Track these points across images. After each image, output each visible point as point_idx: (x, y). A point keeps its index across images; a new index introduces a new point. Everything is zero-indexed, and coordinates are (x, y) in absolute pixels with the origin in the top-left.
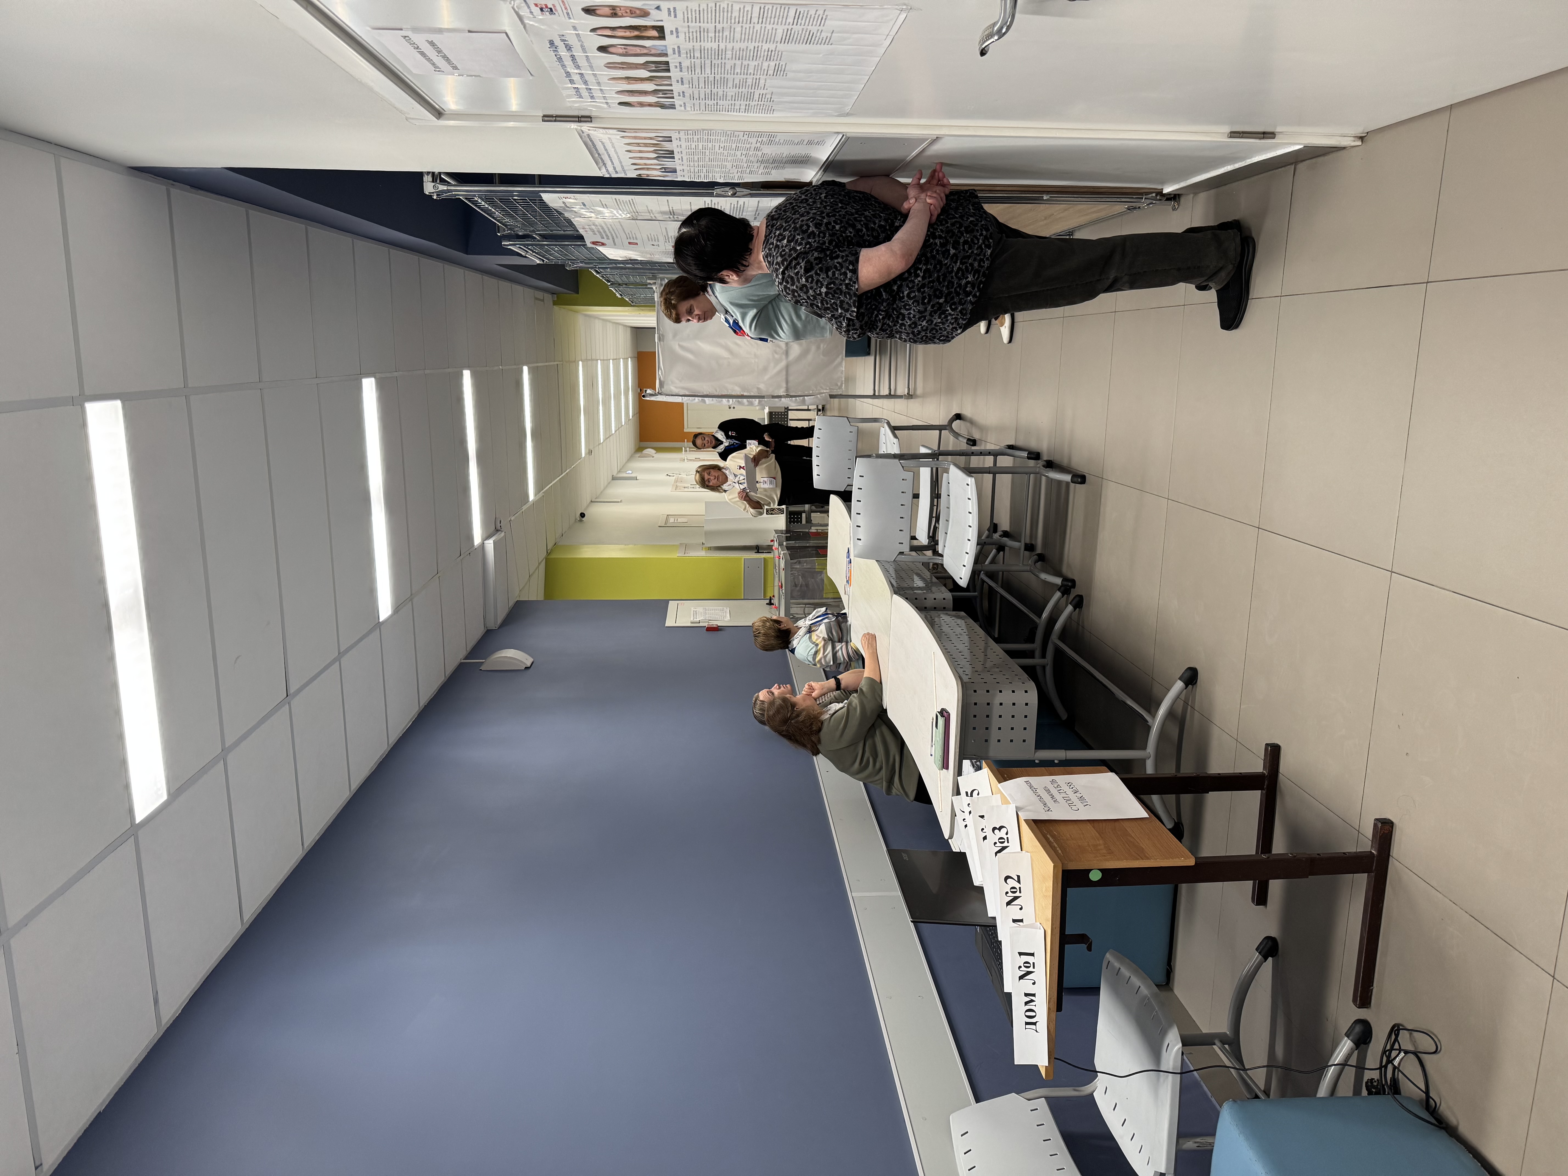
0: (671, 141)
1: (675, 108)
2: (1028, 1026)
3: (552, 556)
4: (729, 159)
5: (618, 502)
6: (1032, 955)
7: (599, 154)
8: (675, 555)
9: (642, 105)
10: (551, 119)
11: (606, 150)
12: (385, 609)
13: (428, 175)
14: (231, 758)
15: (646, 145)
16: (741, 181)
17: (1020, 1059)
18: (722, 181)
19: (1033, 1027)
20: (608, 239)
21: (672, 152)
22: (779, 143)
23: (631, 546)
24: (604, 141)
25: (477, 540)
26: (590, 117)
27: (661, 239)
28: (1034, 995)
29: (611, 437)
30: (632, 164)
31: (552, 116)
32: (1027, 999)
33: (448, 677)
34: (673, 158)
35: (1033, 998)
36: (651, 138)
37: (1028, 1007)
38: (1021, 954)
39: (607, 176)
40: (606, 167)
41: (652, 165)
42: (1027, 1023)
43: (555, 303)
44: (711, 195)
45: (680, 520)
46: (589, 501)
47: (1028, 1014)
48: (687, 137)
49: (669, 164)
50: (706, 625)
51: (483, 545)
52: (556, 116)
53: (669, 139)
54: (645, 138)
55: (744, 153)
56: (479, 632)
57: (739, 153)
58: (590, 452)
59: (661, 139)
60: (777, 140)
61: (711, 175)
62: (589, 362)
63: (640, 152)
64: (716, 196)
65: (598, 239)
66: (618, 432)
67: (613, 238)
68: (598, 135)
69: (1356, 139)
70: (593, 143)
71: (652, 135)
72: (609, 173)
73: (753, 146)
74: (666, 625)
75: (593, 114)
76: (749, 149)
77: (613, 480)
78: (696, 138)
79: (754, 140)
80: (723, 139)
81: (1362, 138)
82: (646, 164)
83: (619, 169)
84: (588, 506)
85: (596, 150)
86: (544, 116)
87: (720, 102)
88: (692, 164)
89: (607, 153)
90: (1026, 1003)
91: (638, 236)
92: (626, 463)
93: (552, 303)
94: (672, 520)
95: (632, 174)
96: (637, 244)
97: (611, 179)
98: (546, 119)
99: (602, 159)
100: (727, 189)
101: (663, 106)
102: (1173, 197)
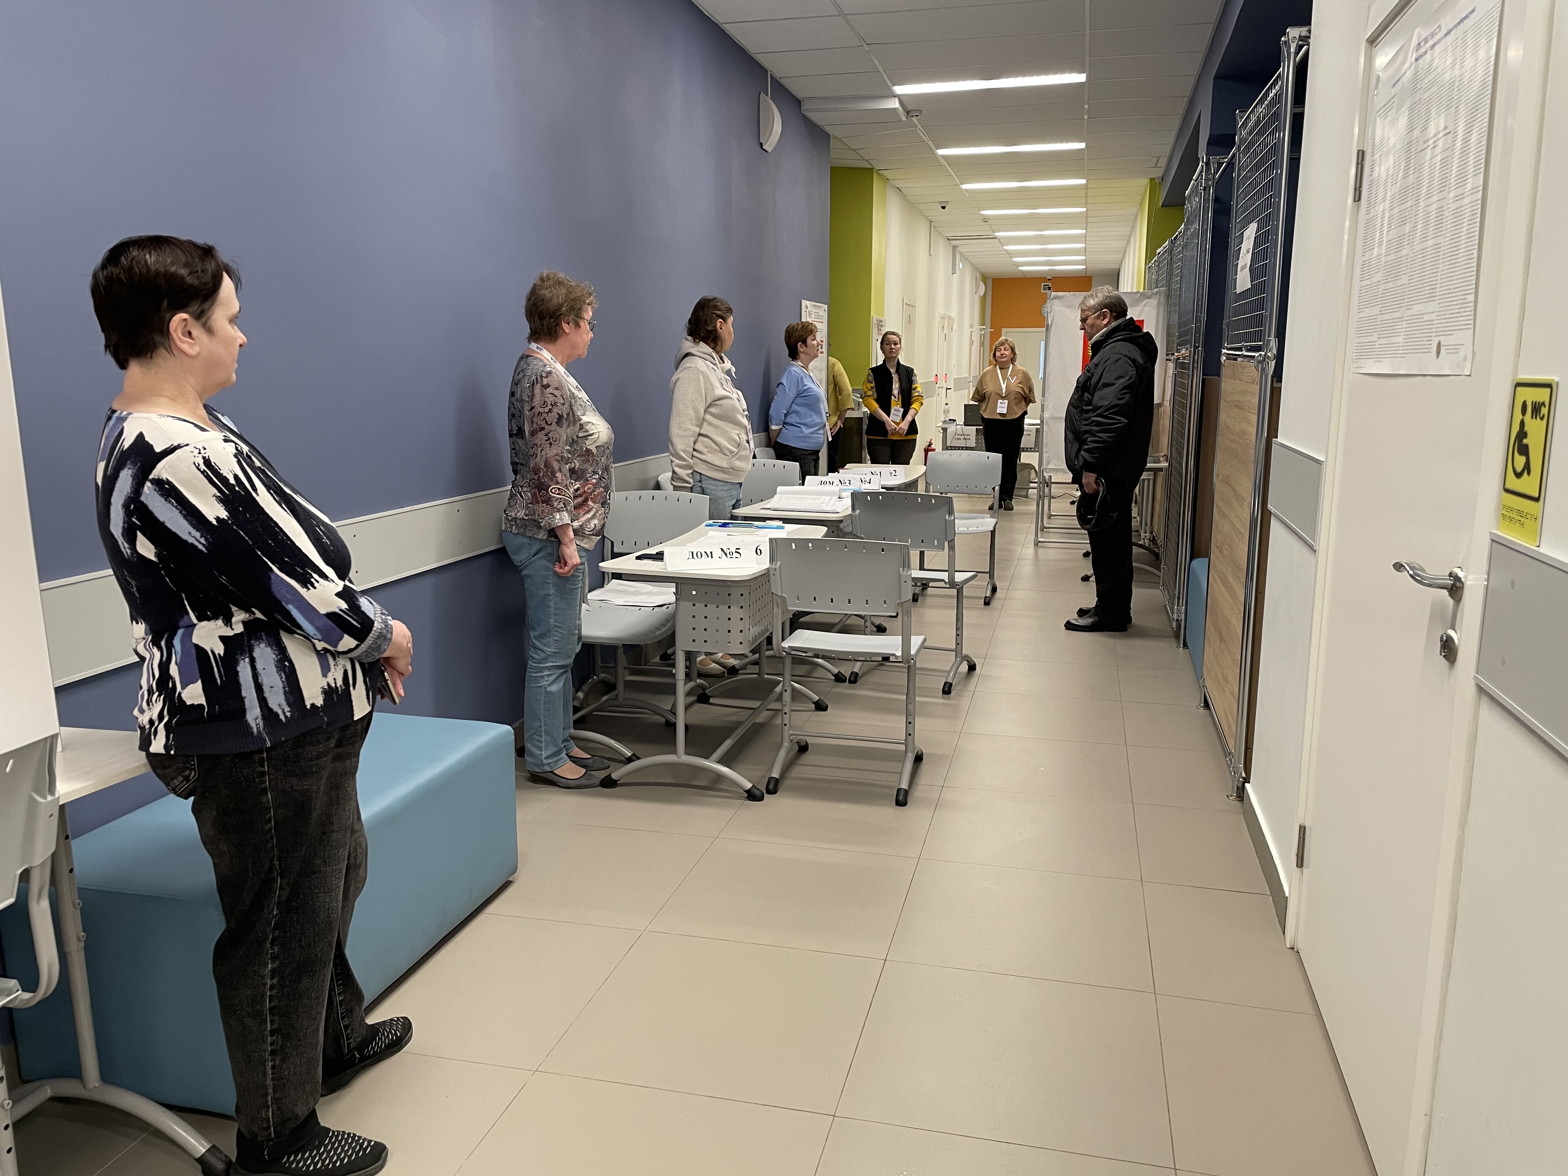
10: (1360, 159)
13: (1307, 31)
25: (899, 90)
26: (1359, 199)
31: (1363, 160)
33: (753, 56)
43: (1153, 180)
51: (894, 96)
56: (799, 94)
62: (1084, 220)
69: (1292, 941)
74: (803, 301)
75: (1362, 203)
81: (1292, 946)
98: (1361, 154)
102: (1241, 794)
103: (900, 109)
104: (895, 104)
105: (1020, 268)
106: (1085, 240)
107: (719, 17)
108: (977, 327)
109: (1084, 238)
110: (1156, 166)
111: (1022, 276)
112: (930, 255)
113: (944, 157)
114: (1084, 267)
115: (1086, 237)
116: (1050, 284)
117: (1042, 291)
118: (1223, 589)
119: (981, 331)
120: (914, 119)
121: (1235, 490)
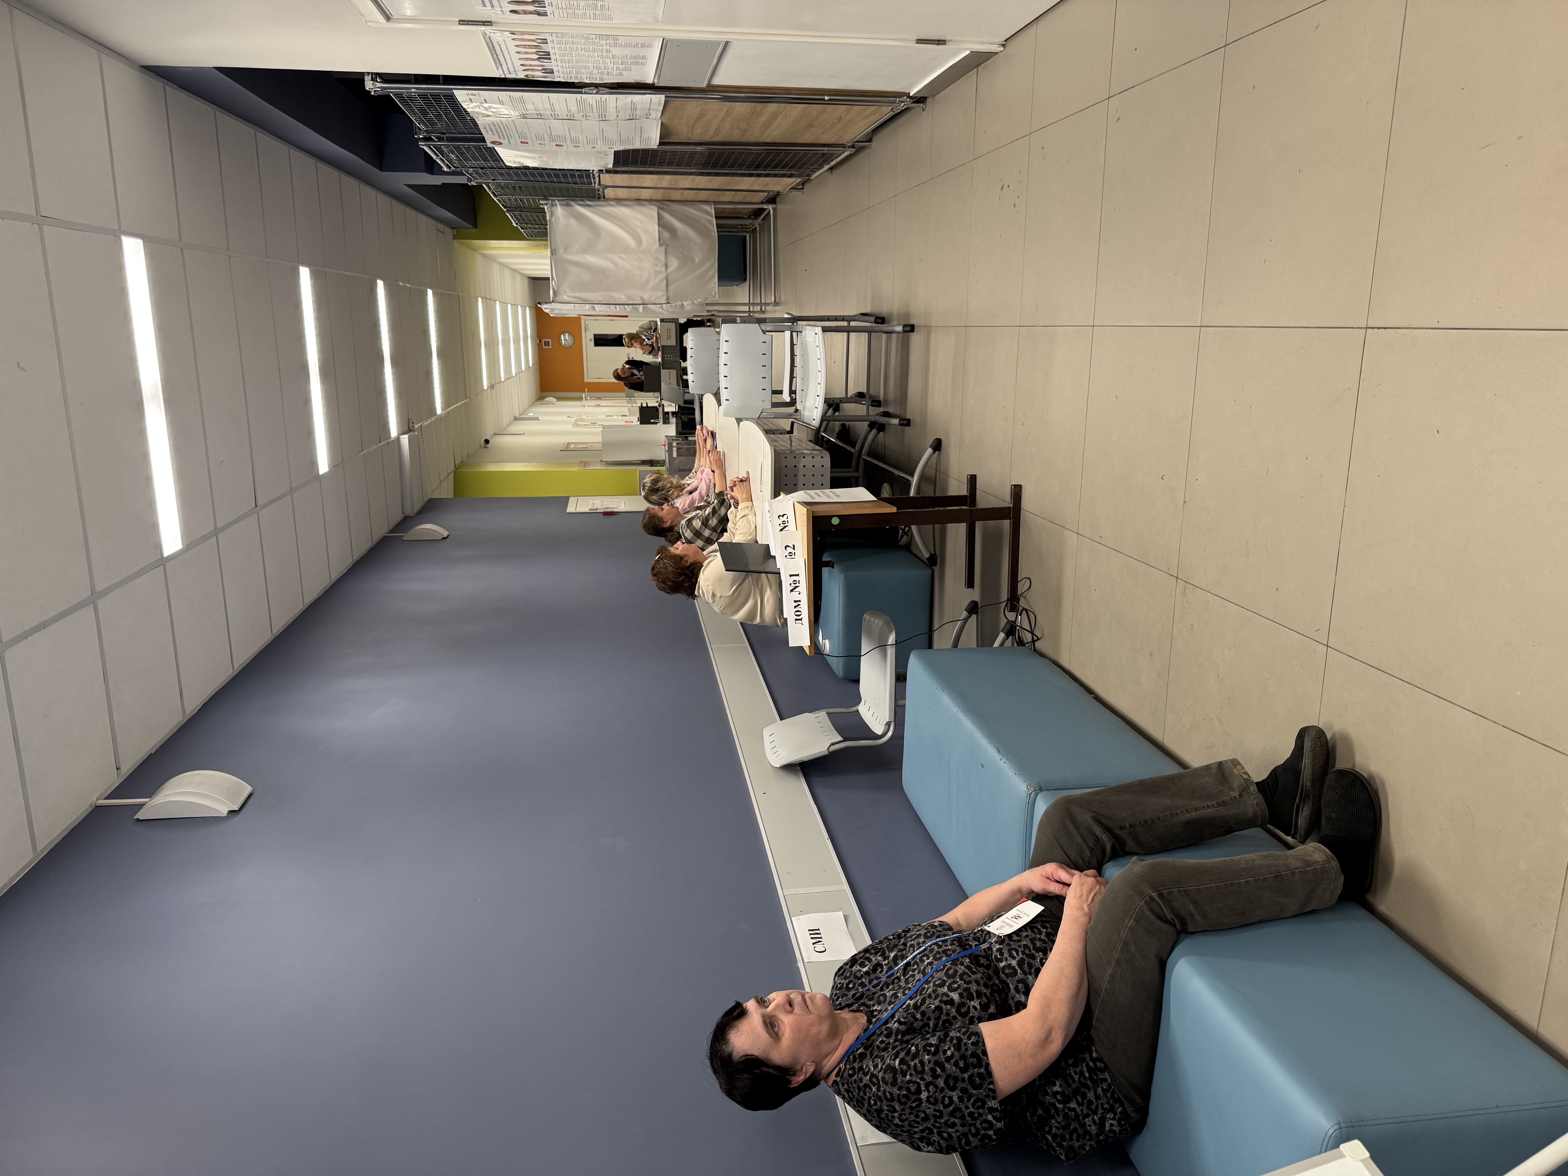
0: (547, 43)
1: (547, 16)
2: (797, 622)
3: (459, 470)
4: (590, 60)
5: (521, 434)
6: (798, 575)
7: (497, 55)
8: (576, 469)
9: (525, 12)
10: (464, 23)
11: (502, 51)
12: (323, 467)
13: (368, 75)
14: (220, 536)
15: (530, 47)
16: (602, 82)
17: (792, 643)
18: (588, 81)
19: (800, 622)
20: (504, 139)
21: (548, 54)
22: (621, 46)
23: (533, 463)
24: (500, 43)
25: (394, 433)
26: (490, 22)
27: (546, 137)
28: (800, 601)
29: (512, 379)
30: (521, 65)
31: (465, 21)
32: (796, 604)
33: (374, 544)
34: (550, 59)
35: (799, 603)
36: (533, 41)
37: (796, 609)
38: (791, 576)
39: (503, 76)
40: (502, 68)
41: (535, 66)
42: (796, 620)
43: (455, 238)
44: (581, 93)
45: (579, 446)
46: (492, 433)
47: (797, 613)
48: (557, 39)
49: (547, 65)
50: (602, 511)
51: (398, 439)
52: (468, 21)
53: (545, 41)
54: (529, 40)
55: (600, 54)
56: (399, 517)
57: (596, 54)
58: (492, 387)
59: (539, 41)
60: (620, 43)
61: (579, 76)
62: (488, 301)
63: (526, 53)
64: (584, 94)
65: (496, 139)
66: (518, 375)
67: (508, 138)
68: (497, 37)
69: (1000, 46)
70: (493, 45)
71: (533, 37)
72: (504, 74)
73: (605, 47)
74: (567, 512)
75: (493, 20)
76: (602, 51)
77: (515, 420)
78: (564, 40)
79: (603, 42)
80: (582, 41)
81: (1004, 45)
82: (531, 65)
83: (511, 69)
84: (492, 437)
85: (495, 51)
86: (460, 21)
87: (577, 12)
88: (564, 65)
89: (503, 54)
90: (795, 607)
91: (528, 135)
92: (528, 408)
93: (452, 237)
94: (572, 446)
95: (521, 75)
96: (527, 143)
97: (505, 79)
98: (461, 23)
99: (498, 59)
100: (592, 88)
101: (539, 14)
102: (920, 100)
103: (409, 434)
104: (405, 439)
105: (531, 365)
106: (505, 303)
107: (348, 562)
108: (584, 402)
109: (504, 304)
110: (444, 233)
111: (538, 365)
112: (523, 434)
113: (443, 410)
114: (528, 308)
115: (502, 303)
116: (544, 340)
117: (550, 347)
118: (773, 127)
119: (587, 400)
120: (416, 426)
121: (697, 119)
